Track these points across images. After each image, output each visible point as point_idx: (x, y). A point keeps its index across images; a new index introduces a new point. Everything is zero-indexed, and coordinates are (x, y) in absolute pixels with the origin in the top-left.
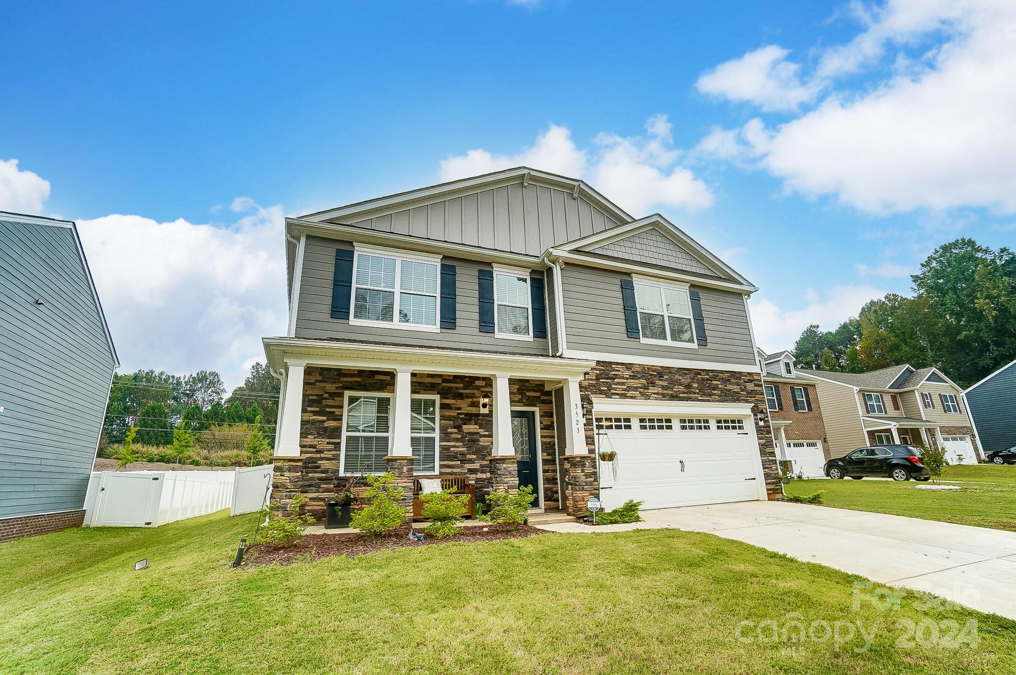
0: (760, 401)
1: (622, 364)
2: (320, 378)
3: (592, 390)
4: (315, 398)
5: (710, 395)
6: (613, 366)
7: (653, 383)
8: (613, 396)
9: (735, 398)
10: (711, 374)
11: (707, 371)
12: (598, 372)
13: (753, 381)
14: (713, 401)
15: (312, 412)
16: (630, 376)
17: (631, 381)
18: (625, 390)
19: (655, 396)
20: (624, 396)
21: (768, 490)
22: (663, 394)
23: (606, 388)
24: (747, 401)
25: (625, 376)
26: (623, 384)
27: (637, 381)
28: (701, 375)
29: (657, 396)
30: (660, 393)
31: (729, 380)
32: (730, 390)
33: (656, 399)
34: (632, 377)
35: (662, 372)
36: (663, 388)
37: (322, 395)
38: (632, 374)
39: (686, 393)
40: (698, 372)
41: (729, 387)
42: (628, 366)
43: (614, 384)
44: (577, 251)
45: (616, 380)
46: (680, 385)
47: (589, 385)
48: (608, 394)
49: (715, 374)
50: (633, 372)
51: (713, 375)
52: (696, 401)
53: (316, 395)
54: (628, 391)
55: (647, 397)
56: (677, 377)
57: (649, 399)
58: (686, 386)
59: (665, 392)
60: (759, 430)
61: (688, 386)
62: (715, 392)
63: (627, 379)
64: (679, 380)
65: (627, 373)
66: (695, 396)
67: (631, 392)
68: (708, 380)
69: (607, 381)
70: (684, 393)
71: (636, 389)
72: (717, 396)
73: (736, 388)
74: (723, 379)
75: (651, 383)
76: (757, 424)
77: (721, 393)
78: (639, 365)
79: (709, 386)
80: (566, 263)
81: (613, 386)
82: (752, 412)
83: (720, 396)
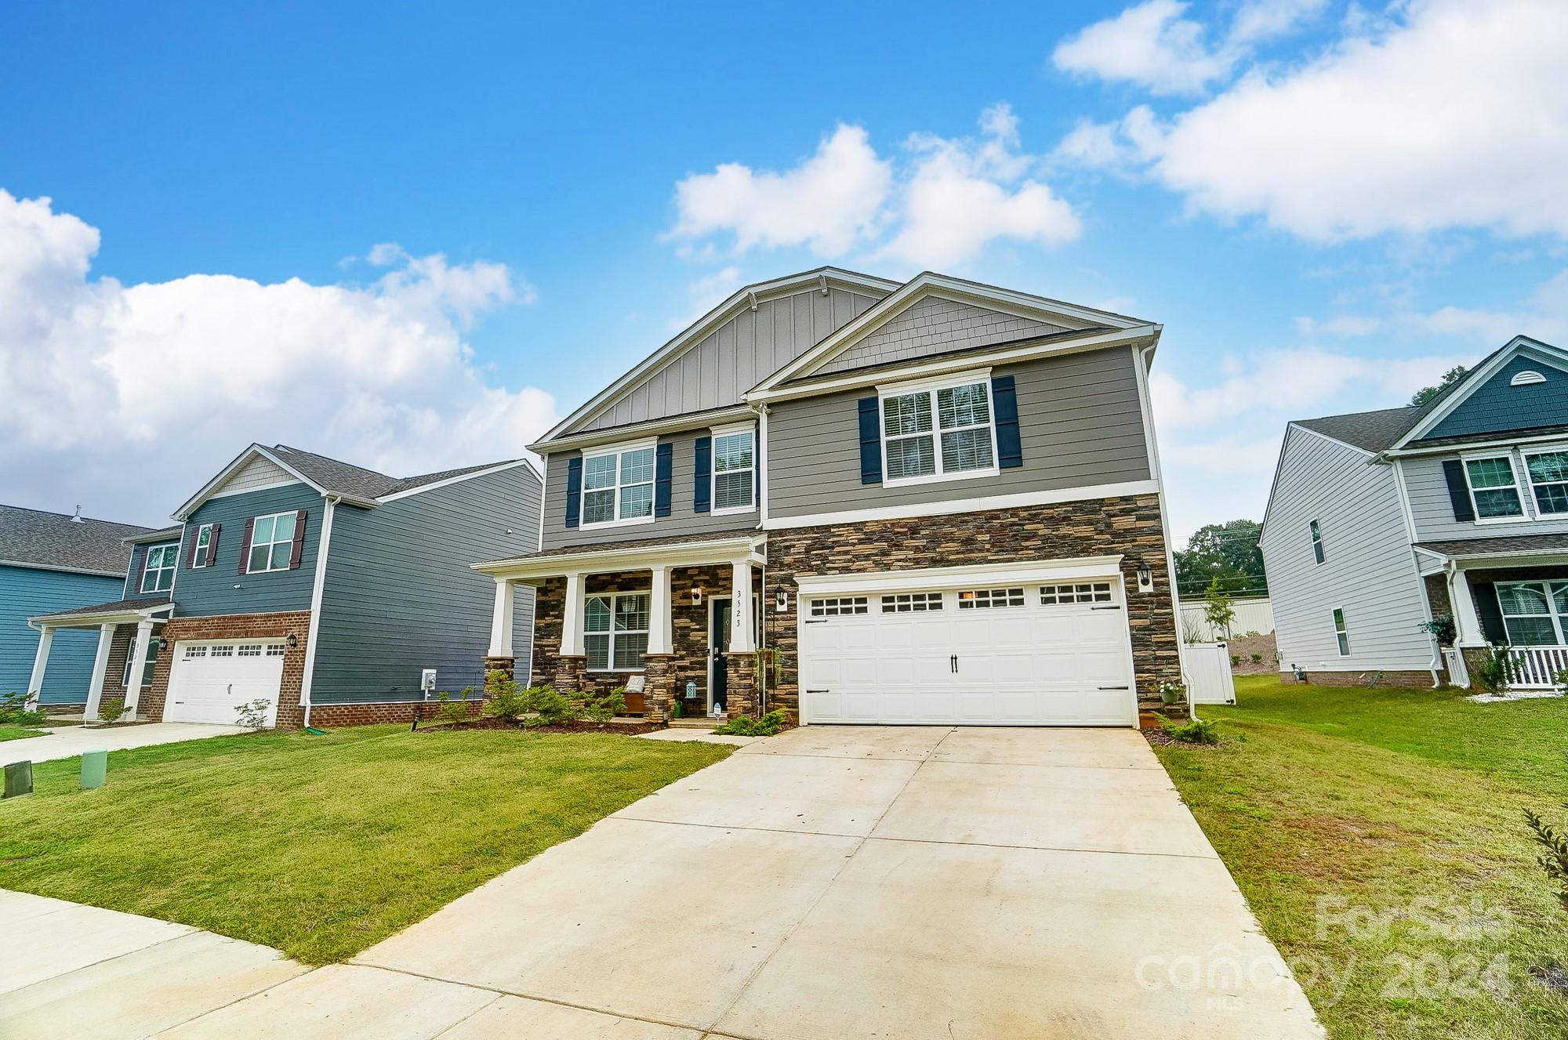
0: (1150, 546)
1: (849, 525)
2: (559, 585)
3: (798, 567)
4: (555, 603)
5: (1016, 550)
6: (832, 530)
7: (898, 546)
8: (828, 572)
9: (1080, 548)
10: (1023, 514)
11: (1014, 511)
12: (810, 542)
13: (1136, 511)
14: (1021, 560)
15: (553, 616)
16: (859, 540)
17: (860, 547)
18: (849, 561)
19: (900, 563)
20: (846, 570)
21: (1141, 711)
22: (914, 559)
23: (819, 562)
24: (1111, 552)
25: (850, 541)
26: (846, 553)
27: (871, 546)
28: (1000, 519)
29: (904, 564)
30: (910, 559)
31: (1064, 519)
32: (1064, 537)
33: (902, 568)
34: (861, 542)
35: (914, 527)
36: (917, 549)
37: (560, 600)
38: (863, 537)
39: (963, 553)
40: (992, 515)
41: (1065, 530)
42: (858, 526)
43: (833, 555)
44: (785, 384)
45: (837, 549)
46: (953, 541)
47: (795, 561)
48: (821, 571)
49: (1034, 513)
50: (865, 533)
51: (1030, 514)
52: (981, 563)
53: (556, 601)
54: (854, 562)
55: (887, 567)
56: (947, 529)
57: (889, 569)
58: (962, 541)
59: (920, 555)
60: (1136, 602)
61: (969, 541)
62: (1028, 543)
63: (854, 545)
64: (952, 533)
65: (854, 538)
66: (980, 555)
67: (857, 563)
68: (1013, 524)
69: (821, 552)
70: (958, 553)
71: (867, 557)
72: (1031, 549)
73: (1085, 531)
74: (1052, 517)
75: (895, 545)
76: (1131, 592)
77: (1044, 543)
78: (877, 521)
79: (1014, 535)
80: (769, 406)
81: (830, 558)
82: (1121, 569)
83: (1039, 549)
